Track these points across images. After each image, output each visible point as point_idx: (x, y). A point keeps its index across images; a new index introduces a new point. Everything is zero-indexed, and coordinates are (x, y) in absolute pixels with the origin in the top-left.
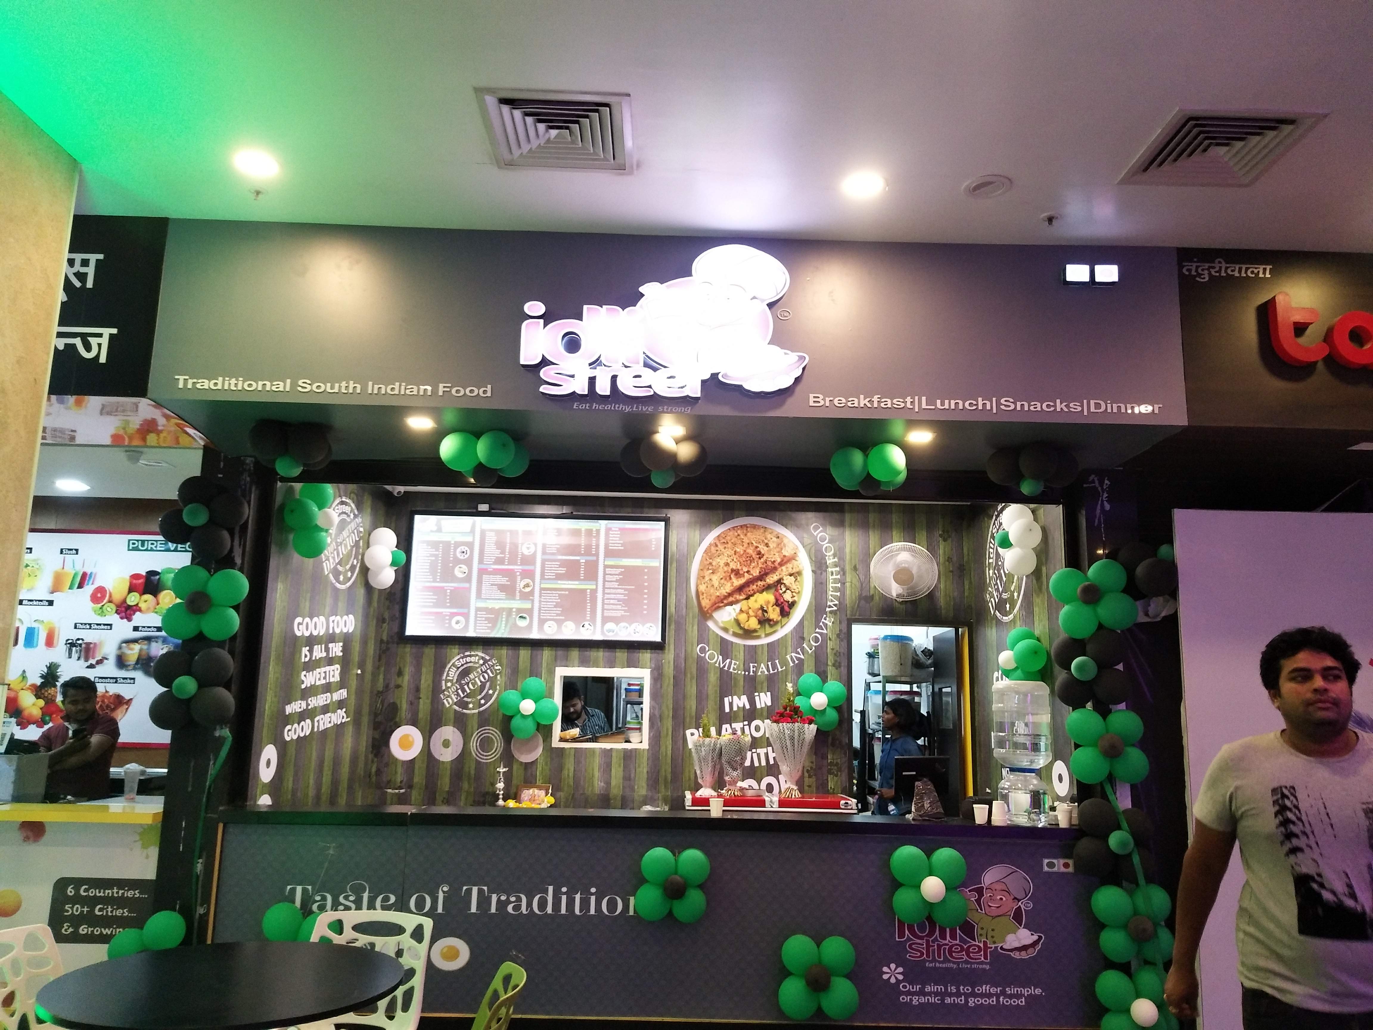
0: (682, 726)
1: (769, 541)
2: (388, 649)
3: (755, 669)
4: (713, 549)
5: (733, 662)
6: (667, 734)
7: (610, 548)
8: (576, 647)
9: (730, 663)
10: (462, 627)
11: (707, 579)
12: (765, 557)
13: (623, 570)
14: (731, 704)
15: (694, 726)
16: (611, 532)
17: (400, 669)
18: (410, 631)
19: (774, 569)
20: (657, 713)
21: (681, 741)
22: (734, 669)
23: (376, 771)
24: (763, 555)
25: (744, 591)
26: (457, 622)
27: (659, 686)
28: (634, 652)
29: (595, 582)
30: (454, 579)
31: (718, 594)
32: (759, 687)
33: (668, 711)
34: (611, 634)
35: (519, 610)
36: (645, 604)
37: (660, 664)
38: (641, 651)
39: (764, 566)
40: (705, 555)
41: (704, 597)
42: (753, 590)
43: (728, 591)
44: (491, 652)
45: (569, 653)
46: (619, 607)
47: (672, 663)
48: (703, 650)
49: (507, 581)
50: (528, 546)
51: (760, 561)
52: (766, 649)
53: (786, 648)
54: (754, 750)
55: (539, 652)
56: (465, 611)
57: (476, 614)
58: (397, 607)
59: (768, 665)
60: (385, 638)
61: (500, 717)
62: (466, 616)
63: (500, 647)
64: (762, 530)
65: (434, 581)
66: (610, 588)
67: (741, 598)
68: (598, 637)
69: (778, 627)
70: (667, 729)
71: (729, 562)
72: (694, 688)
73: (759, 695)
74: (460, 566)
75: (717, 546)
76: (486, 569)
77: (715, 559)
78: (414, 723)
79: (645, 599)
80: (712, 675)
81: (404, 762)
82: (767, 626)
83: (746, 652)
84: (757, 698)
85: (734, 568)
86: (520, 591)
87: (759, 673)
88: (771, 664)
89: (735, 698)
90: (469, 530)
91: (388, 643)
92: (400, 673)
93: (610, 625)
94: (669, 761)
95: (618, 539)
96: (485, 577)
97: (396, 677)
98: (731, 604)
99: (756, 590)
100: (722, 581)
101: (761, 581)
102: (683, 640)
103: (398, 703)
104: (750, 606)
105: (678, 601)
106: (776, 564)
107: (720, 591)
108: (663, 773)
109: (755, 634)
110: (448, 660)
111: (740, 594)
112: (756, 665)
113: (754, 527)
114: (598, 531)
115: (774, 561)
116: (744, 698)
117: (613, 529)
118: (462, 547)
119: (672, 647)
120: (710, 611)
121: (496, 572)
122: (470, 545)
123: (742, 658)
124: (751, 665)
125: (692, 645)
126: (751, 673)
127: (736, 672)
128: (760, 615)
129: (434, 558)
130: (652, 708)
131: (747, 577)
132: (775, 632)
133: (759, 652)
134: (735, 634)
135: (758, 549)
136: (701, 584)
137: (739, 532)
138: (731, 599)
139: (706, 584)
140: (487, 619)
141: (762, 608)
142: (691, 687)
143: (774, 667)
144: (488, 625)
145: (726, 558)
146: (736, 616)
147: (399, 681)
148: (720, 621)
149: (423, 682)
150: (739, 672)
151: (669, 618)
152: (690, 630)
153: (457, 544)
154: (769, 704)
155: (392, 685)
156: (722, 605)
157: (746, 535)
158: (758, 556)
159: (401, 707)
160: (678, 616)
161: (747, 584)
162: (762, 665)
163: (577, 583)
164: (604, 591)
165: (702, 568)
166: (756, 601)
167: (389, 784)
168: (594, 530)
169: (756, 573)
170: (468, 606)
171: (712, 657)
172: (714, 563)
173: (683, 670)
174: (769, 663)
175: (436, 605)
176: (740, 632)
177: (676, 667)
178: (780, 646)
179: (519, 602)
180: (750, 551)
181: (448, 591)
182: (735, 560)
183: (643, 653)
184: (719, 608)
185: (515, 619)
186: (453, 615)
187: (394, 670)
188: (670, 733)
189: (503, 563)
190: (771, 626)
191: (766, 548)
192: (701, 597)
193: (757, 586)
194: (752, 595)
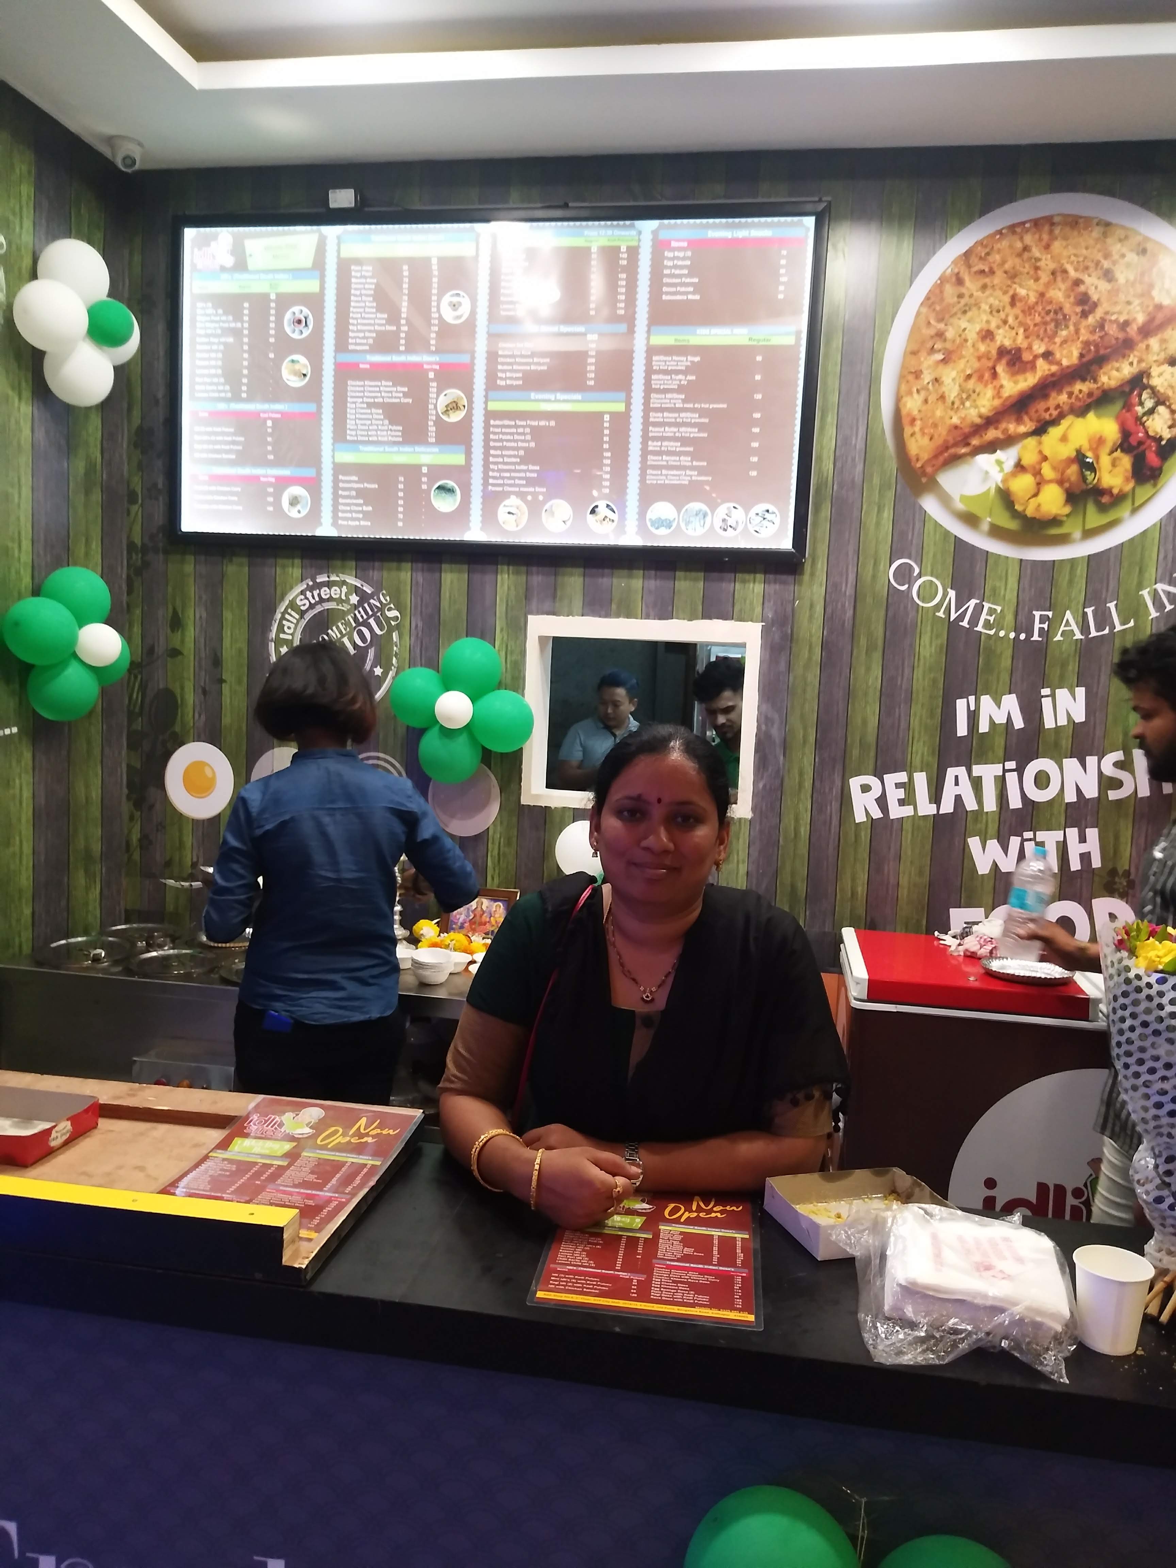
0: (839, 767)
1: (1114, 263)
2: (146, 564)
3: (1045, 626)
4: (950, 290)
5: (987, 606)
6: (801, 785)
7: (664, 297)
8: (574, 565)
9: (979, 609)
10: (304, 513)
11: (927, 377)
12: (1099, 313)
13: (697, 359)
14: (973, 717)
15: (871, 767)
16: (668, 254)
17: (175, 612)
18: (190, 522)
19: (1127, 345)
20: (775, 732)
21: (835, 805)
22: (987, 625)
23: (140, 840)
24: (1095, 305)
25: (1032, 412)
26: (294, 501)
27: (782, 666)
28: (722, 580)
29: (623, 395)
30: (279, 392)
31: (955, 420)
32: (1054, 673)
33: (805, 729)
34: (663, 531)
35: (436, 471)
36: (755, 452)
37: (789, 609)
38: (739, 576)
39: (1096, 337)
40: (924, 310)
41: (917, 429)
42: (1058, 406)
43: (984, 411)
44: (375, 575)
45: (560, 579)
46: (686, 460)
47: (819, 609)
48: (904, 574)
49: (405, 395)
50: (455, 300)
51: (1084, 323)
52: (1081, 571)
53: (1141, 572)
54: (1028, 835)
55: (489, 578)
56: (310, 472)
57: (336, 481)
58: (159, 464)
59: (1085, 615)
60: (138, 540)
61: (401, 731)
62: (313, 485)
63: (394, 565)
64: (1096, 232)
65: (236, 398)
66: (662, 410)
67: (1022, 429)
68: (631, 538)
69: (1124, 511)
70: (801, 774)
71: (993, 326)
72: (876, 671)
73: (1053, 696)
74: (295, 357)
75: (960, 281)
76: (356, 365)
77: (955, 321)
78: (214, 737)
79: (755, 437)
80: (926, 639)
81: (196, 822)
82: (1091, 509)
83: (1026, 581)
84: (1046, 703)
85: (1007, 343)
86: (439, 422)
87: (1058, 638)
88: (1095, 613)
89: (986, 701)
90: (309, 264)
91: (144, 550)
92: (176, 623)
93: (662, 509)
94: (803, 849)
95: (686, 272)
96: (353, 386)
97: (169, 631)
98: (991, 447)
99: (1066, 408)
100: (971, 384)
101: (1084, 380)
102: (851, 549)
103: (178, 692)
104: (1047, 452)
105: (843, 443)
106: (1133, 330)
107: (962, 413)
108: (785, 877)
109: (1054, 531)
110: (279, 592)
111: (1019, 421)
112: (1050, 614)
113: (1074, 223)
114: (633, 252)
115: (1126, 323)
116: (1011, 702)
117: (674, 244)
118: (296, 309)
119: (821, 566)
120: (929, 470)
121: (378, 372)
122: (315, 301)
123: (1011, 595)
124: (1037, 614)
125: (876, 565)
126: (1036, 637)
127: (992, 632)
128: (1074, 478)
129: (231, 340)
130: (763, 720)
131: (1043, 368)
132: (1113, 524)
133: (1063, 579)
134: (996, 532)
135: (1082, 288)
136: (910, 393)
137: (1028, 239)
138: (992, 434)
139: (923, 393)
140: (360, 493)
141: (1079, 458)
142: (868, 669)
143: (1103, 619)
144: (365, 508)
145: (984, 317)
146: (1004, 481)
147: (175, 641)
148: (955, 495)
149: (227, 642)
150: (1002, 634)
151: (818, 491)
152: (870, 521)
153: (285, 301)
154: (1080, 716)
155: (160, 650)
156: (964, 450)
157: (1047, 247)
158: (1079, 309)
159: (182, 699)
160: (841, 486)
161: (1043, 390)
162: (1068, 615)
163: (578, 396)
164: (646, 417)
165: (915, 347)
166: (1064, 439)
167: (168, 867)
168: (623, 249)
169: (1069, 356)
170: (316, 461)
171: (928, 592)
172: (950, 334)
173: (848, 625)
174: (1089, 611)
175: (243, 458)
176: (1012, 525)
177: (829, 618)
178: (1125, 564)
179: (436, 449)
180: (1058, 294)
181: (269, 423)
182: (1011, 320)
183: (744, 582)
184: (955, 460)
185: (428, 492)
186: (283, 482)
187: (163, 614)
188: (808, 784)
189: (395, 350)
190: (1103, 509)
191: (1104, 286)
192: (908, 431)
193: (1070, 394)
194: (1055, 422)
